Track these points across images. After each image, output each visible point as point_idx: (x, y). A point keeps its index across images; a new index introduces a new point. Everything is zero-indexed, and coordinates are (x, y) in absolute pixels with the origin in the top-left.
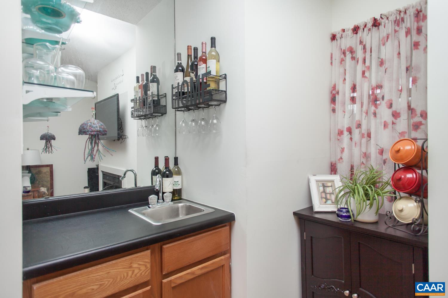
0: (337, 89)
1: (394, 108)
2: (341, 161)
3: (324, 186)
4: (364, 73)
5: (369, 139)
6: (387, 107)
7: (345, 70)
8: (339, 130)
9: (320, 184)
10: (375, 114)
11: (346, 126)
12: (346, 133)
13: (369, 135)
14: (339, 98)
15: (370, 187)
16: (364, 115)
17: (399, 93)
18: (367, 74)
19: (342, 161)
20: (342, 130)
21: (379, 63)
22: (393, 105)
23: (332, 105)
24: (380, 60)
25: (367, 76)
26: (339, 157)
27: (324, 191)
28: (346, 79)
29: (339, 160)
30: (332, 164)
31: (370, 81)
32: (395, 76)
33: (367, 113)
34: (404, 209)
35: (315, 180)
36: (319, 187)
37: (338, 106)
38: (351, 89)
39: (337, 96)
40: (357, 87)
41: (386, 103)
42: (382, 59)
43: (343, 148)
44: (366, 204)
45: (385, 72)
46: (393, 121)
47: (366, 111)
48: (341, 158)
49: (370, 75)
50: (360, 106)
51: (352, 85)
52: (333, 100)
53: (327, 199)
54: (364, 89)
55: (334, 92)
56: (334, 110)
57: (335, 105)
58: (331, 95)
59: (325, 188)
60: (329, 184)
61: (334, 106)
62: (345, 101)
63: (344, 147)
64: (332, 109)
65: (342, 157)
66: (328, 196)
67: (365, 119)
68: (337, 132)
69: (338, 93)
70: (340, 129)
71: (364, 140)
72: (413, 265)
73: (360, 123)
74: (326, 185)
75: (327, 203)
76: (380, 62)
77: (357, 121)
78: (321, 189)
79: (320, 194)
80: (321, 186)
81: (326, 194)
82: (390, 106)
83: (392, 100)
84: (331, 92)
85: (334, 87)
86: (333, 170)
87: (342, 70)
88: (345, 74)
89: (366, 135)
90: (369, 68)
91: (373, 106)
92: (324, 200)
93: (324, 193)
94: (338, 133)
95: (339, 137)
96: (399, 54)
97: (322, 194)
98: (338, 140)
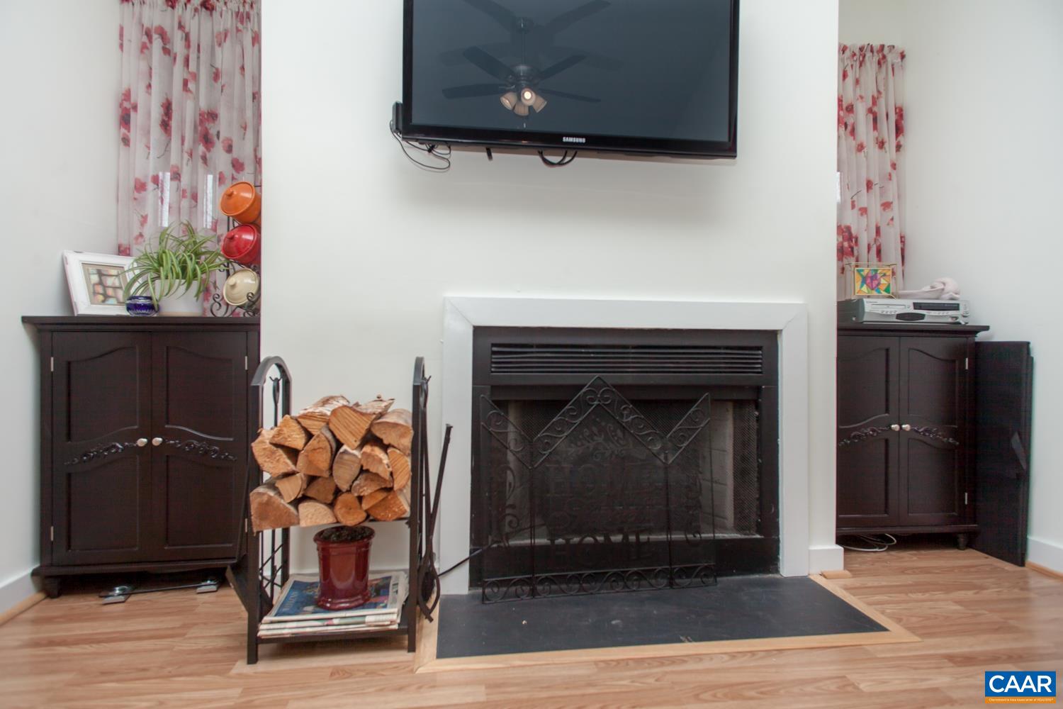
0: (133, 100)
1: (235, 154)
2: (140, 240)
3: (100, 274)
4: (185, 83)
5: (193, 202)
6: (224, 149)
7: (151, 69)
8: (137, 181)
9: (93, 270)
10: (204, 159)
11: (151, 173)
12: (151, 186)
13: (195, 197)
14: (137, 119)
15: (189, 256)
16: (186, 156)
17: (243, 131)
18: (191, 86)
19: (143, 240)
20: (143, 181)
21: (213, 75)
22: (234, 149)
23: (123, 130)
24: (214, 70)
25: (191, 89)
26: (136, 233)
27: (101, 283)
28: (152, 85)
29: (137, 238)
30: (122, 249)
31: (196, 99)
32: (236, 102)
33: (191, 155)
34: (237, 285)
35: (80, 261)
36: (89, 274)
37: (135, 134)
38: (162, 106)
39: (132, 114)
40: (174, 107)
41: (223, 142)
42: (217, 69)
43: (144, 215)
44: (180, 282)
45: (222, 91)
46: (233, 175)
47: (189, 151)
48: (141, 235)
49: (198, 89)
50: (180, 142)
51: (165, 101)
52: (125, 120)
53: (106, 297)
54: (186, 114)
55: (126, 105)
56: (126, 141)
57: (129, 131)
58: (120, 110)
59: (103, 278)
60: (114, 272)
61: (126, 131)
62: (149, 126)
63: (146, 213)
64: (121, 136)
65: (144, 234)
66: (110, 292)
67: (187, 164)
68: (132, 184)
69: (135, 108)
70: (139, 180)
71: (185, 203)
72: (246, 357)
73: (180, 172)
74: (105, 273)
75: (107, 302)
76: (214, 73)
77: (172, 166)
78: (95, 278)
79: (91, 287)
80: (94, 274)
81: (105, 287)
82: (229, 149)
83: (232, 141)
84: (121, 105)
85: (127, 95)
86: (123, 251)
87: (143, 66)
88: (151, 76)
89: (188, 194)
90: (195, 76)
91: (202, 145)
92: (101, 298)
93: (100, 286)
94: (135, 187)
95: (137, 195)
96: (243, 68)
97: (96, 287)
98: (135, 199)
